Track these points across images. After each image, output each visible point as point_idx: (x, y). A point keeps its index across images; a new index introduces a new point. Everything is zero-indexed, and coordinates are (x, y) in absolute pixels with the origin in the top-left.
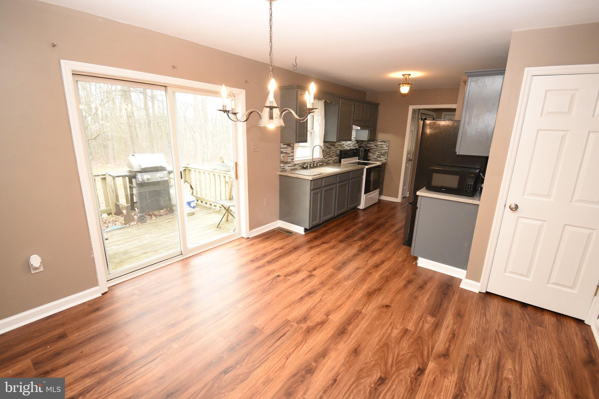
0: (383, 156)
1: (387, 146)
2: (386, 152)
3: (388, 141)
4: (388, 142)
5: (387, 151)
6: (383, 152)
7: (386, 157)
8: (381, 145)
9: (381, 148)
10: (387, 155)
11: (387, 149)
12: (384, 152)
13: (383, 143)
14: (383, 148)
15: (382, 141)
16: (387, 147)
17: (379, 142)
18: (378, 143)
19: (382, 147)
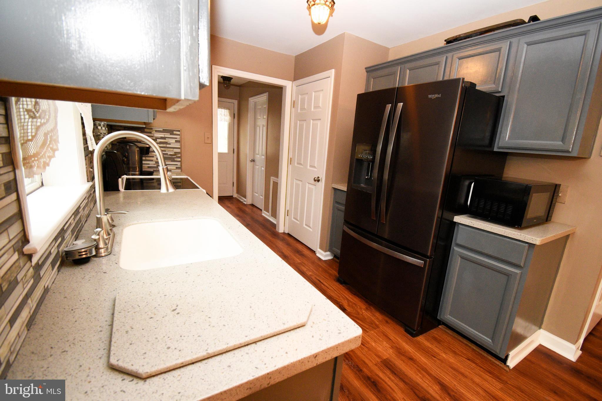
0: (172, 161)
1: (176, 141)
2: (176, 153)
3: (179, 131)
4: (179, 133)
5: (178, 150)
6: (169, 153)
7: (179, 163)
8: (162, 138)
9: (165, 145)
10: (179, 159)
11: (179, 147)
12: (172, 153)
13: (167, 135)
14: (168, 146)
15: (164, 131)
16: (179, 144)
17: (156, 131)
18: (155, 135)
19: (166, 143)
